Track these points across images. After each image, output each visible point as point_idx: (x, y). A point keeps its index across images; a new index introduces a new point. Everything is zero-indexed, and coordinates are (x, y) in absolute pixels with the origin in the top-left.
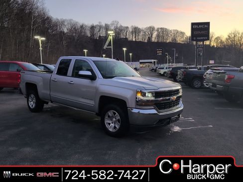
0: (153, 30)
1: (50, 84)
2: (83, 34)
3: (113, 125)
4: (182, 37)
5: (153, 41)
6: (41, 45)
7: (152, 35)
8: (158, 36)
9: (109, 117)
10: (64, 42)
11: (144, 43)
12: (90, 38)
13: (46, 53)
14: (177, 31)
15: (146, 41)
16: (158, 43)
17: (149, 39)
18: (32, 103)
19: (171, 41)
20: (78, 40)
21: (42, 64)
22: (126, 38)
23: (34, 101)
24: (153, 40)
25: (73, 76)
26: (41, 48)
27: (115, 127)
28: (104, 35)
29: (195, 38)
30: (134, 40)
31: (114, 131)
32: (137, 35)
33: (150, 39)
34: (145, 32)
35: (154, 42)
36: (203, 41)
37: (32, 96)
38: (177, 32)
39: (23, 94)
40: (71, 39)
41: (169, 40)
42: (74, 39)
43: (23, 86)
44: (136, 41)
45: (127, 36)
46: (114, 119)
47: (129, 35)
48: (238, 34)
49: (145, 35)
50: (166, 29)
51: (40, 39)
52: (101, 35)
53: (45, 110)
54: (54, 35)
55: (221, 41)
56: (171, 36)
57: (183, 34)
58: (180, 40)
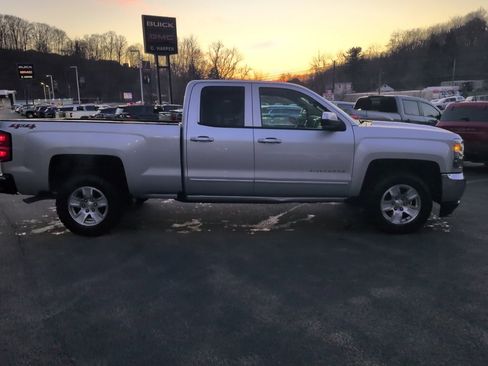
4: (60, 42)
14: (48, 27)
19: (35, 49)
29: (152, 48)
36: (167, 54)
38: (48, 29)
41: (31, 46)
50: (20, 20)
56: (35, 36)
57: (60, 34)
58: (54, 48)
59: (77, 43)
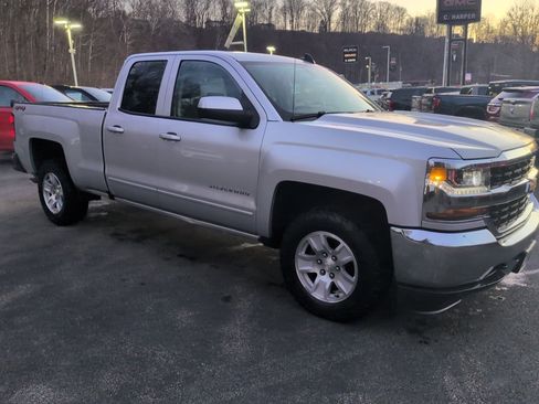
0: (332, 4)
1: (103, 140)
2: (169, 16)
3: (326, 280)
4: (400, 20)
5: (333, 30)
6: (71, 42)
7: (330, 17)
8: (344, 17)
9: (310, 251)
10: (127, 36)
11: (312, 34)
12: (187, 25)
13: (87, 63)
14: (389, 5)
15: (316, 31)
16: (343, 34)
17: (324, 25)
18: (53, 197)
19: (374, 30)
20: (158, 30)
21: (76, 87)
22: (270, 25)
23: (60, 191)
24: (333, 27)
25: (173, 116)
26: (72, 51)
27: (334, 288)
28: (219, 18)
30: (289, 28)
31: (332, 300)
32: (295, 14)
33: (325, 27)
34: (313, 10)
35: (335, 33)
36: (465, 23)
37: (53, 177)
38: (389, 7)
39: (25, 171)
40: (141, 28)
41: (370, 27)
42: (149, 30)
43: (22, 149)
44: (292, 31)
45: (273, 19)
46: (329, 261)
47: (278, 17)
48: (530, 10)
49: (313, 16)
51: (70, 27)
52: (213, 19)
53: (93, 215)
54: (101, 20)
55: (488, 27)
56: (375, 16)
57: (401, 11)
58: (394, 26)
59: (417, 19)
